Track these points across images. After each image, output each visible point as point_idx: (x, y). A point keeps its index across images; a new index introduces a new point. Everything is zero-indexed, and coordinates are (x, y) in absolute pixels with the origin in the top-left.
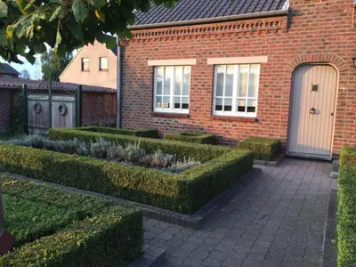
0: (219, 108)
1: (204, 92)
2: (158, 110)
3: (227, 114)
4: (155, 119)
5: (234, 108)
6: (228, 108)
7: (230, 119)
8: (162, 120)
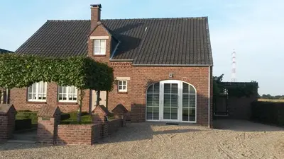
0: (61, 99)
1: (53, 92)
2: (30, 100)
3: (65, 101)
4: (28, 105)
5: (68, 98)
6: (65, 99)
7: (65, 104)
8: (32, 105)
